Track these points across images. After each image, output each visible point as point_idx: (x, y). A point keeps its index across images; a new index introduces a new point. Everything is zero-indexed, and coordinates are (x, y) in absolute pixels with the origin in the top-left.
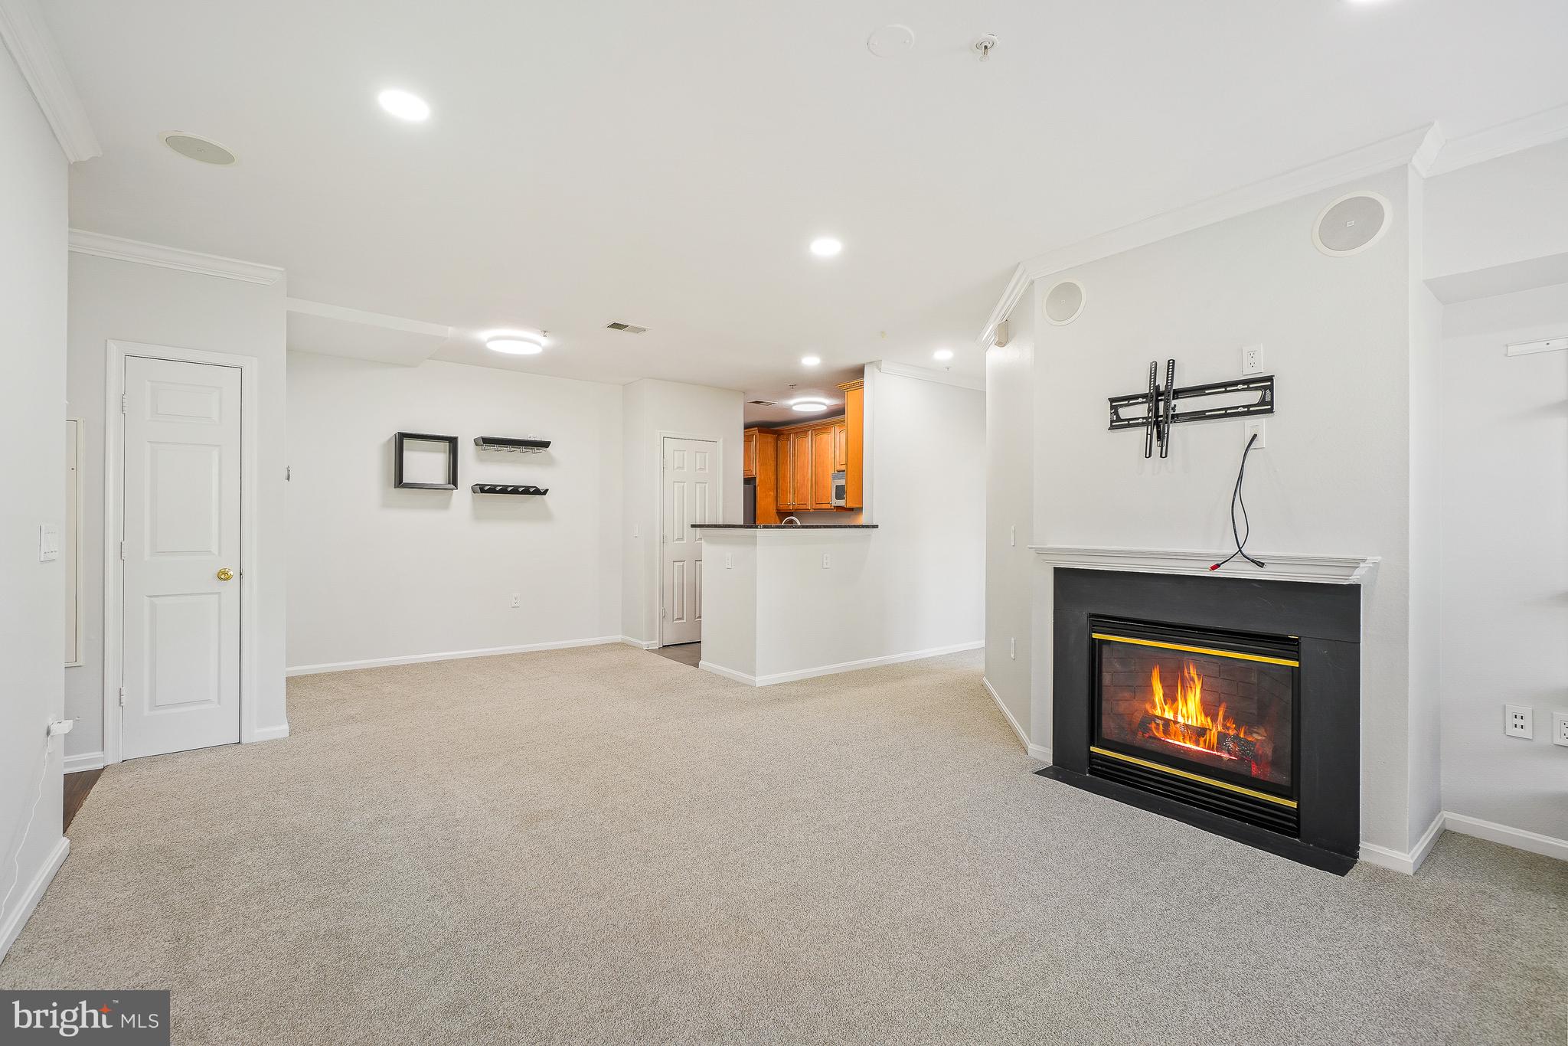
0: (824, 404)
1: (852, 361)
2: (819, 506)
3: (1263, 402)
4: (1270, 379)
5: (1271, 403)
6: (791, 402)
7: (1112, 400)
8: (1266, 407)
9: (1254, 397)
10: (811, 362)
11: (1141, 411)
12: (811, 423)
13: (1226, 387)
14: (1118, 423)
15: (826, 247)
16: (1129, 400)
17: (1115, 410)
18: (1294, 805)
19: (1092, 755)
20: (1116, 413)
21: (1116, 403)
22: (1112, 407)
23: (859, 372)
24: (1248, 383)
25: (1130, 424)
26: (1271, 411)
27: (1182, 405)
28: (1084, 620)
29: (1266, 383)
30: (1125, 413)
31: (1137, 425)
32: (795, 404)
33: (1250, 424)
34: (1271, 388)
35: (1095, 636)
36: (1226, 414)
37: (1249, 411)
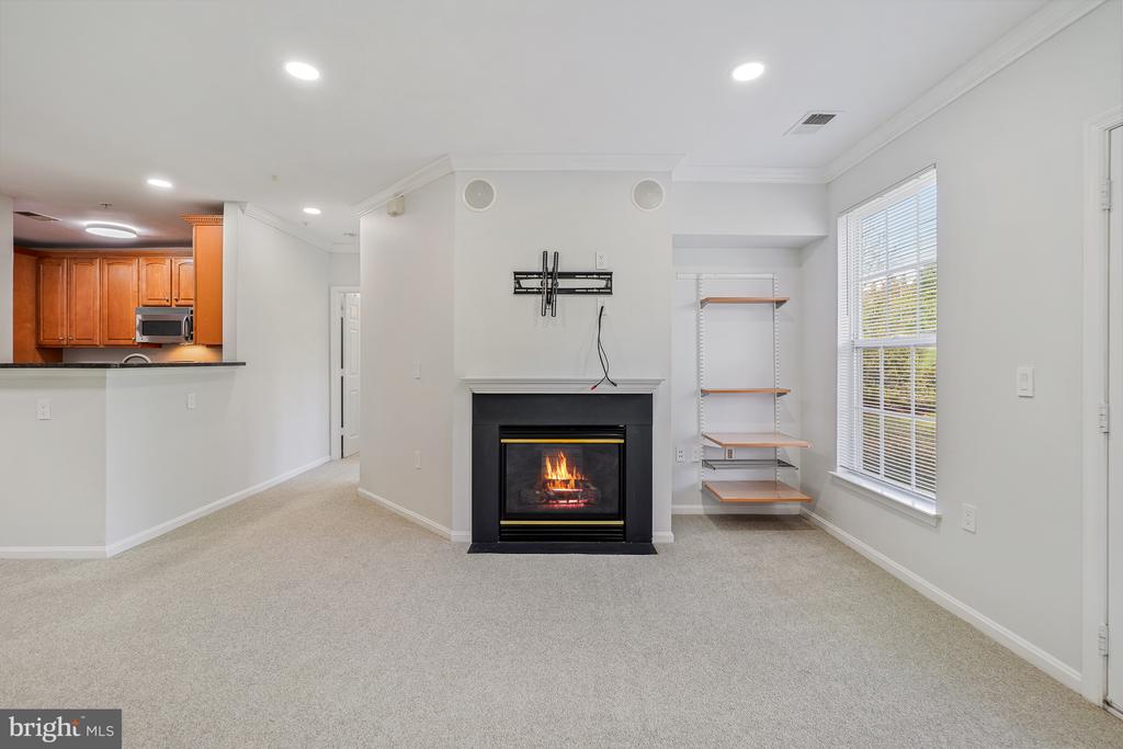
0: (135, 233)
1: (211, 196)
2: (112, 342)
3: (607, 288)
4: (611, 274)
5: (611, 288)
6: (85, 223)
7: (516, 273)
8: (608, 291)
9: (602, 284)
10: (160, 184)
11: (535, 283)
12: (101, 250)
13: (587, 275)
14: (519, 291)
15: (302, 71)
16: (528, 275)
17: (517, 280)
18: (622, 523)
19: (501, 527)
20: (518, 283)
21: (519, 276)
22: (515, 278)
23: (218, 209)
24: (599, 275)
25: (528, 292)
26: (611, 293)
27: (563, 283)
28: (496, 431)
29: (608, 276)
30: (525, 283)
31: (533, 293)
32: (89, 226)
33: (602, 299)
34: (610, 279)
35: (502, 441)
36: (587, 292)
37: (599, 292)
